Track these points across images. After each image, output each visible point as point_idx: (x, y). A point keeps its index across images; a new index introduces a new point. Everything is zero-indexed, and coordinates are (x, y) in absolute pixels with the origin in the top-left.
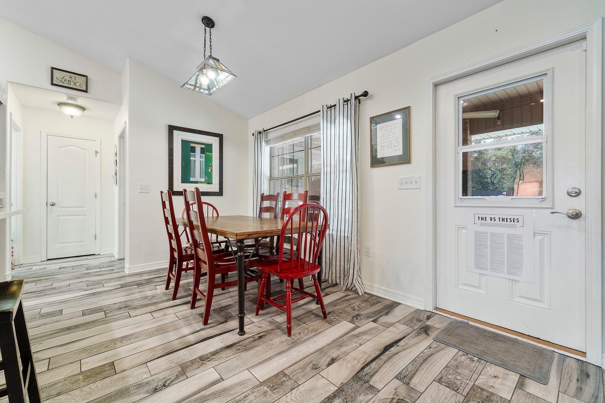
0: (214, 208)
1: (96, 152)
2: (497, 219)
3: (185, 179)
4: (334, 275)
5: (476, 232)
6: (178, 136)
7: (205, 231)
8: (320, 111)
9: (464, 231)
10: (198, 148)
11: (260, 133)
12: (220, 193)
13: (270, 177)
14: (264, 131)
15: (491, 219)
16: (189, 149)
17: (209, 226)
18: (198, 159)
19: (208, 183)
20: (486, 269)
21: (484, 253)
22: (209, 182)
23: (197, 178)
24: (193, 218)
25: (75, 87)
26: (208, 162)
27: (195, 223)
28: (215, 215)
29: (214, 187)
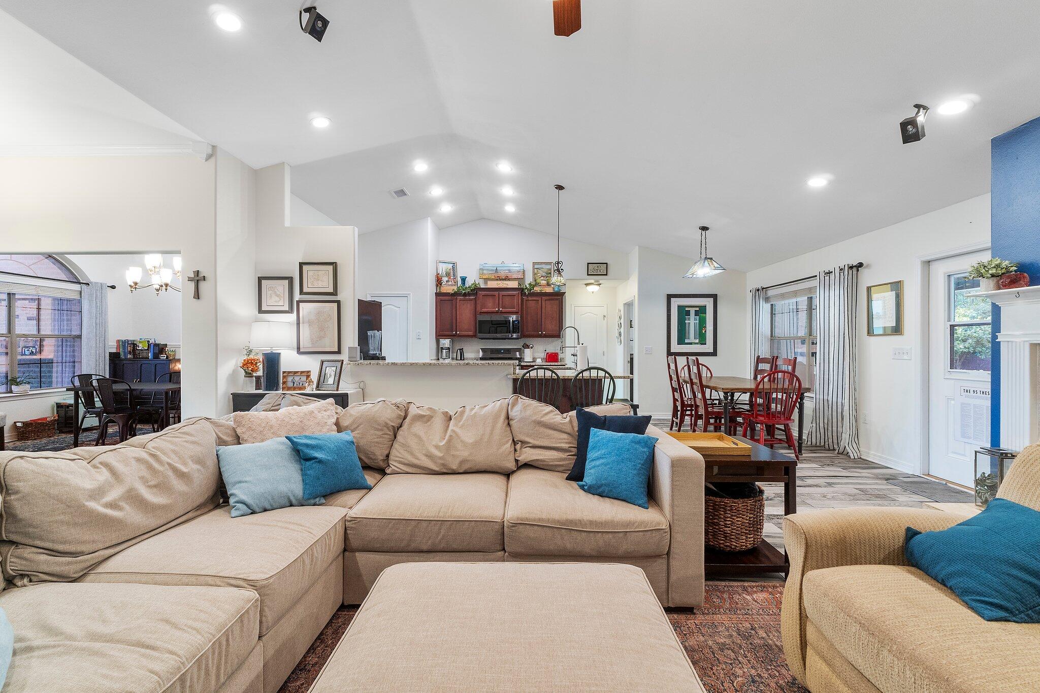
0: (708, 368)
1: (604, 316)
2: (979, 392)
3: (681, 341)
4: (830, 441)
5: (962, 404)
6: (675, 303)
7: (702, 387)
8: (816, 276)
9: (953, 402)
10: (692, 311)
11: (758, 290)
12: (714, 353)
13: (772, 336)
14: (763, 289)
15: (974, 391)
16: (685, 312)
17: (704, 383)
18: (692, 322)
19: (702, 344)
20: (970, 438)
21: (968, 423)
22: (703, 342)
23: (692, 339)
24: (693, 377)
25: (600, 273)
26: (702, 324)
27: (695, 380)
28: (709, 375)
29: (709, 348)
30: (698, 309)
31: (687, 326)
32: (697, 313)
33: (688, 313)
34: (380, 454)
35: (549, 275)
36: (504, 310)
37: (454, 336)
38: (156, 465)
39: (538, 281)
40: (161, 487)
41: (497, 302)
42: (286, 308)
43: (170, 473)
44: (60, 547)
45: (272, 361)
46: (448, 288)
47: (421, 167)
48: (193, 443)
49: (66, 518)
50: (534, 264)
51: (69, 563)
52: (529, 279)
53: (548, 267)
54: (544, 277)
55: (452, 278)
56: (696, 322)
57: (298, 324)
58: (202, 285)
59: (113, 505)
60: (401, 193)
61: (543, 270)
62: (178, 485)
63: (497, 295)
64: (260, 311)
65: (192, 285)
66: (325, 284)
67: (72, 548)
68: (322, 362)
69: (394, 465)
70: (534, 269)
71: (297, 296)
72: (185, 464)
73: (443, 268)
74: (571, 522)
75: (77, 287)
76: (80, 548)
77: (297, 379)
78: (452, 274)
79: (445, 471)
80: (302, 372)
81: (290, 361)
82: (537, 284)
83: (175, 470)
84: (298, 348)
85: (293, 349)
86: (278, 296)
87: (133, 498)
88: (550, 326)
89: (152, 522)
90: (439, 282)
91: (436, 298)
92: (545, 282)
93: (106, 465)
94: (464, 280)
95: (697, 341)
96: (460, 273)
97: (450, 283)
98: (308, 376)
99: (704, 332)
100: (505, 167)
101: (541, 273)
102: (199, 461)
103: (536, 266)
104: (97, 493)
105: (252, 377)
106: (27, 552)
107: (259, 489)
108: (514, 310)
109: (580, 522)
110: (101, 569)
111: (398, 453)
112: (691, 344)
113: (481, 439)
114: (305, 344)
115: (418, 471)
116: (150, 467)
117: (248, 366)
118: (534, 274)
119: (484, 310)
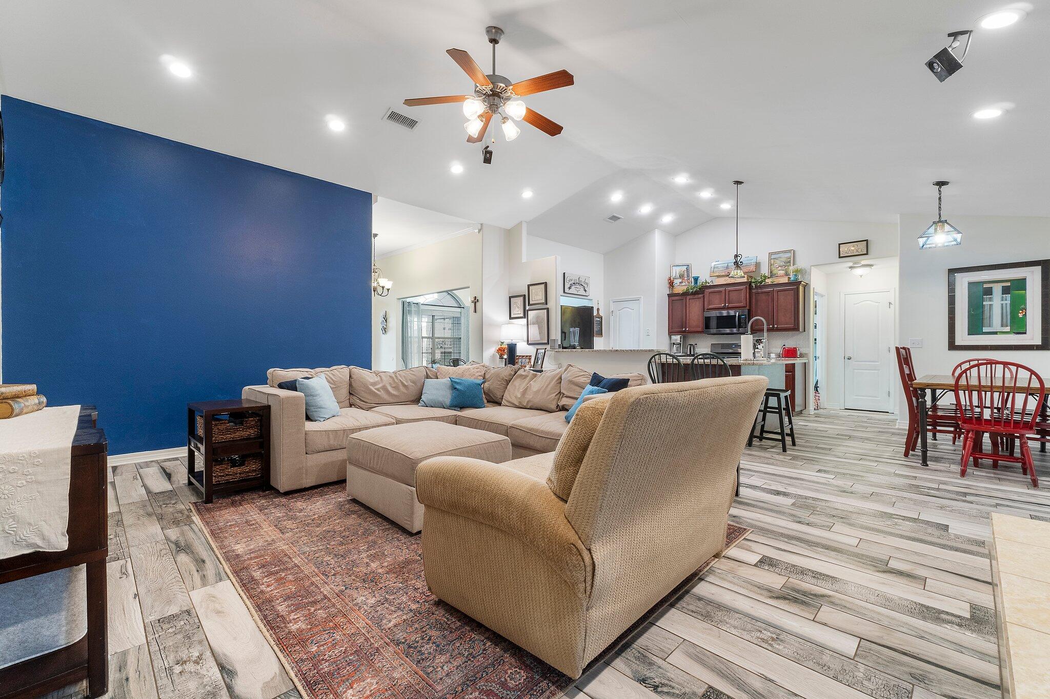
30: (1009, 284)
31: (987, 309)
32: (1006, 291)
33: (989, 292)
34: (499, 395)
35: (788, 264)
36: (731, 305)
37: (684, 332)
38: (396, 380)
39: (774, 272)
40: (396, 388)
41: (724, 297)
42: (522, 315)
43: (400, 384)
44: (362, 399)
45: (512, 348)
46: (680, 289)
47: (616, 197)
48: (414, 375)
49: (364, 390)
50: (771, 254)
51: (364, 404)
52: (765, 270)
53: (788, 255)
54: (782, 266)
55: (686, 279)
56: (1004, 302)
57: (528, 325)
58: (478, 304)
59: (378, 389)
60: (614, 218)
61: (782, 259)
62: (402, 389)
63: (724, 291)
64: (511, 318)
65: (473, 304)
66: (541, 298)
67: (365, 400)
68: (537, 350)
69: (504, 402)
70: (770, 259)
71: (527, 308)
72: (407, 382)
73: (676, 271)
74: (532, 429)
75: (459, 310)
76: (368, 401)
77: (524, 360)
78: (686, 275)
79: (521, 406)
80: (527, 356)
81: (522, 349)
82: (772, 275)
83: (402, 383)
84: (528, 341)
85: (524, 341)
86: (518, 307)
87: (384, 388)
88: (784, 319)
89: (392, 400)
90: (671, 284)
91: (669, 299)
92: (783, 272)
93: (380, 376)
94: (696, 279)
95: (1008, 329)
96: (694, 274)
97: (684, 284)
98: (530, 359)
99: (1020, 315)
100: (681, 180)
101: (778, 263)
102: (413, 382)
103: (773, 257)
104: (374, 384)
105: (503, 358)
106: (354, 398)
107: (430, 397)
108: (741, 304)
109: (537, 430)
110: (373, 409)
111: (507, 396)
112: (995, 333)
113: (540, 389)
114: (531, 340)
115: (511, 405)
116: (394, 380)
117: (501, 351)
118: (771, 265)
119: (711, 307)
